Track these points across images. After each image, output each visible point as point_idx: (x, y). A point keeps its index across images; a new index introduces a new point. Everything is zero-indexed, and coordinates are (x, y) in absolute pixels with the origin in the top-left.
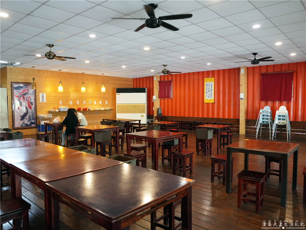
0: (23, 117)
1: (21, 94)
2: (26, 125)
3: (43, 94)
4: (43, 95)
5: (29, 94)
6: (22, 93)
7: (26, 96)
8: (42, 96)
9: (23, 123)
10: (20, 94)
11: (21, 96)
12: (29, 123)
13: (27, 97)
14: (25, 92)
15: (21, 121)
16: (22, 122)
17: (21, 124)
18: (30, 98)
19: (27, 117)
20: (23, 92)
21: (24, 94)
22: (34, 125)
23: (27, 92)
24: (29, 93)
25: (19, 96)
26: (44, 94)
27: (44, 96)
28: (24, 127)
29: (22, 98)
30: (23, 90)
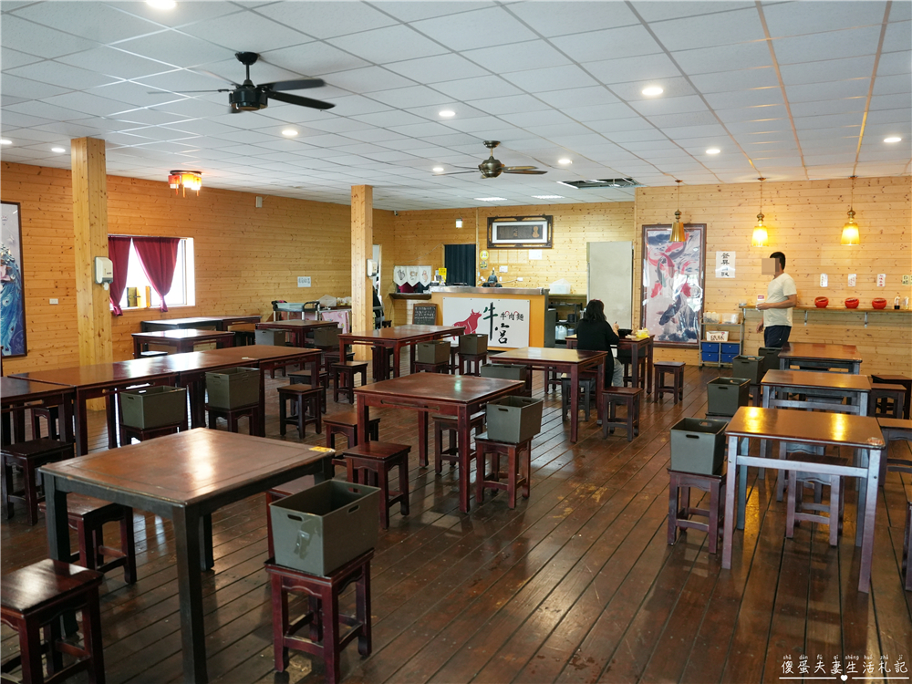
0: (665, 318)
1: (666, 256)
2: (674, 337)
3: (726, 252)
4: (725, 256)
5: (685, 255)
6: (668, 254)
7: (676, 262)
8: (722, 259)
9: (666, 333)
10: (663, 254)
11: (664, 262)
12: (680, 334)
13: (680, 263)
14: (675, 251)
15: (661, 326)
16: (662, 328)
17: (661, 333)
18: (689, 266)
19: (677, 316)
20: (669, 250)
21: (674, 256)
22: (695, 341)
23: (680, 249)
24: (685, 252)
25: (660, 260)
26: (729, 253)
27: (729, 259)
28: (667, 341)
29: (666, 265)
30: (670, 245)
